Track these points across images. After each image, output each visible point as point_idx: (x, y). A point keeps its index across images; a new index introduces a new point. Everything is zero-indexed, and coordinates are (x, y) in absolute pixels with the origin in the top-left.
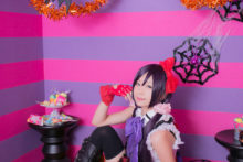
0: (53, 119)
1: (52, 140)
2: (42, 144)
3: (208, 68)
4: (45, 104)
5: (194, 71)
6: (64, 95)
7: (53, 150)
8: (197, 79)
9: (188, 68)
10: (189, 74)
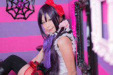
3: (29, 9)
5: (20, 12)
9: (16, 10)
10: (17, 14)
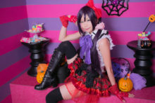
0: (35, 39)
1: (36, 51)
2: (30, 54)
3: (123, 6)
4: (30, 31)
5: (115, 8)
6: (40, 25)
7: (36, 57)
8: (117, 13)
9: (111, 7)
10: (112, 10)
